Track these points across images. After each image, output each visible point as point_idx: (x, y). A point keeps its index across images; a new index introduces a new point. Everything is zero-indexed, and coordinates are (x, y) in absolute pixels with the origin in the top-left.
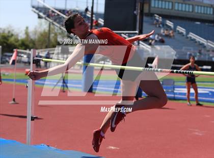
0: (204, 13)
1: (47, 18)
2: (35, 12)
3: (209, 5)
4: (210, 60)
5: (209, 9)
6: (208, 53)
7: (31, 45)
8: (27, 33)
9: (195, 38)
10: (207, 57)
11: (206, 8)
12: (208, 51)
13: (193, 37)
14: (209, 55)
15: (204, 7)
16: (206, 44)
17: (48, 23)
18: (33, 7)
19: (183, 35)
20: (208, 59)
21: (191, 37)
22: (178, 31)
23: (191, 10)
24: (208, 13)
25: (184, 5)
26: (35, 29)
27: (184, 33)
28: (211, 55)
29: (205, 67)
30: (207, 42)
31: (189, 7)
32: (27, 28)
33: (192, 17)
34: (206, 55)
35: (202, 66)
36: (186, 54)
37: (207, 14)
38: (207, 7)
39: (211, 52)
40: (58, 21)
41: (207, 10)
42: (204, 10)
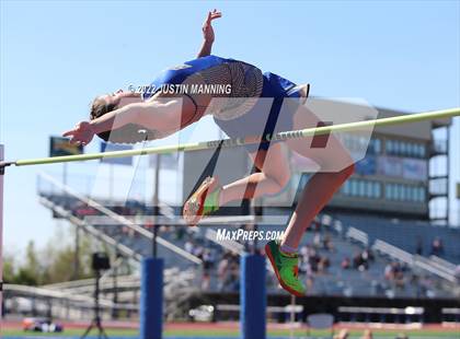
0: (406, 200)
1: (72, 217)
2: (46, 206)
3: (415, 181)
5: (415, 191)
7: (40, 280)
8: (31, 256)
9: (388, 252)
11: (409, 190)
13: (383, 251)
15: (406, 186)
17: (74, 227)
18: (42, 195)
19: (363, 248)
20: (418, 293)
21: (379, 251)
22: (352, 238)
23: (378, 194)
24: (415, 198)
25: (362, 185)
26: (49, 245)
27: (365, 241)
29: (410, 311)
30: (415, 260)
31: (373, 189)
32: (31, 244)
33: (379, 208)
35: (405, 307)
36: (369, 285)
37: (412, 201)
38: (412, 187)
41: (412, 193)
42: (406, 192)
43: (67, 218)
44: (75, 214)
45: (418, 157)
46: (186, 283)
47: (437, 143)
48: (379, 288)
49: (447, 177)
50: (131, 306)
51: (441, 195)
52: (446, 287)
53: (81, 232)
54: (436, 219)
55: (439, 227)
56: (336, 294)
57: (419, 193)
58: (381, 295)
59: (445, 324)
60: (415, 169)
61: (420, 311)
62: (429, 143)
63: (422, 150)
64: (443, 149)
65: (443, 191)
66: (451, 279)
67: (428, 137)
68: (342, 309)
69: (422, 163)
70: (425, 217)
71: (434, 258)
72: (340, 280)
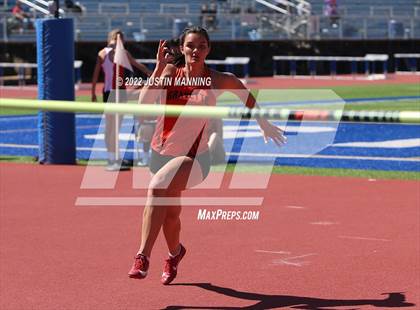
4: (241, 38)
6: (237, 16)
10: (234, 29)
12: (238, 11)
14: (238, 24)
20: (237, 34)
28: (244, 24)
34: (229, 23)
39: (243, 14)
59: (278, 78)
72: (129, 19)
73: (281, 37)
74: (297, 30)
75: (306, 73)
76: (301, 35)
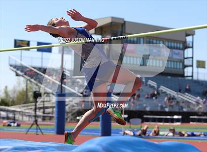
0: (174, 68)
1: (24, 76)
2: (13, 70)
3: (178, 60)
5: (178, 63)
7: (10, 104)
8: (6, 92)
9: (166, 91)
11: (175, 63)
13: (164, 90)
15: (174, 62)
16: (176, 96)
17: (25, 80)
18: (11, 66)
19: (155, 89)
20: (179, 109)
21: (162, 90)
22: (150, 85)
23: (161, 65)
24: (178, 67)
25: (154, 61)
26: (14, 88)
27: (156, 86)
29: (176, 117)
30: (178, 94)
32: (6, 87)
35: (173, 116)
36: (158, 106)
37: (177, 68)
38: (177, 62)
39: (181, 103)
40: (34, 77)
41: (177, 65)
42: (174, 64)
43: (22, 76)
44: (25, 74)
45: (180, 49)
46: (75, 105)
47: (188, 43)
48: (162, 107)
49: (192, 58)
50: (50, 115)
51: (190, 66)
52: (192, 107)
53: (29, 82)
54: (187, 76)
55: (188, 80)
56: (143, 110)
57: (180, 65)
58: (162, 110)
59: (191, 123)
60: (178, 54)
61: (180, 117)
62: (185, 42)
63: (181, 46)
64: (191, 45)
65: (191, 64)
66: (194, 103)
67: (184, 40)
68: (145, 116)
69: (181, 52)
70: (183, 75)
71: (187, 94)
72: (144, 103)
73: (193, 111)
74: (199, 109)
75: (201, 122)
76: (200, 110)
